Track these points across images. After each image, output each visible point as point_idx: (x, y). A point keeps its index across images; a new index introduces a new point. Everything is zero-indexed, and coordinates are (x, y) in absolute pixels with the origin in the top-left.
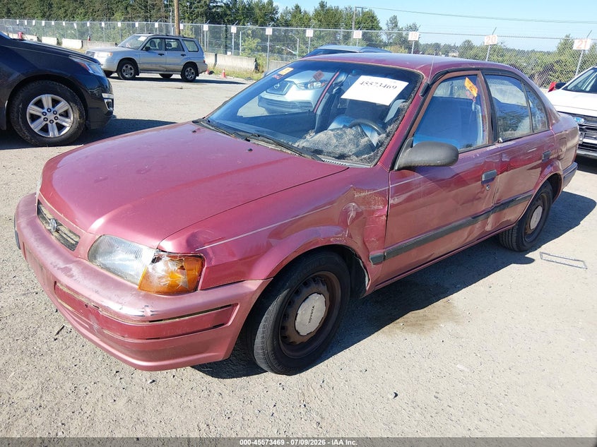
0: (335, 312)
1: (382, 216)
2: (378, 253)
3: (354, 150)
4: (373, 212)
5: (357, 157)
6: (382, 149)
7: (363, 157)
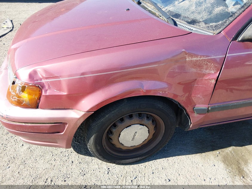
0: (159, 138)
1: (212, 79)
2: (204, 107)
3: (205, 17)
4: (204, 75)
5: (206, 23)
6: (231, 19)
7: (211, 24)
